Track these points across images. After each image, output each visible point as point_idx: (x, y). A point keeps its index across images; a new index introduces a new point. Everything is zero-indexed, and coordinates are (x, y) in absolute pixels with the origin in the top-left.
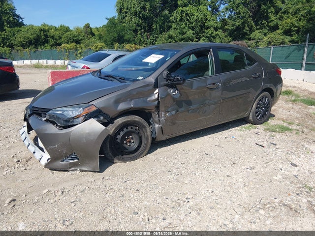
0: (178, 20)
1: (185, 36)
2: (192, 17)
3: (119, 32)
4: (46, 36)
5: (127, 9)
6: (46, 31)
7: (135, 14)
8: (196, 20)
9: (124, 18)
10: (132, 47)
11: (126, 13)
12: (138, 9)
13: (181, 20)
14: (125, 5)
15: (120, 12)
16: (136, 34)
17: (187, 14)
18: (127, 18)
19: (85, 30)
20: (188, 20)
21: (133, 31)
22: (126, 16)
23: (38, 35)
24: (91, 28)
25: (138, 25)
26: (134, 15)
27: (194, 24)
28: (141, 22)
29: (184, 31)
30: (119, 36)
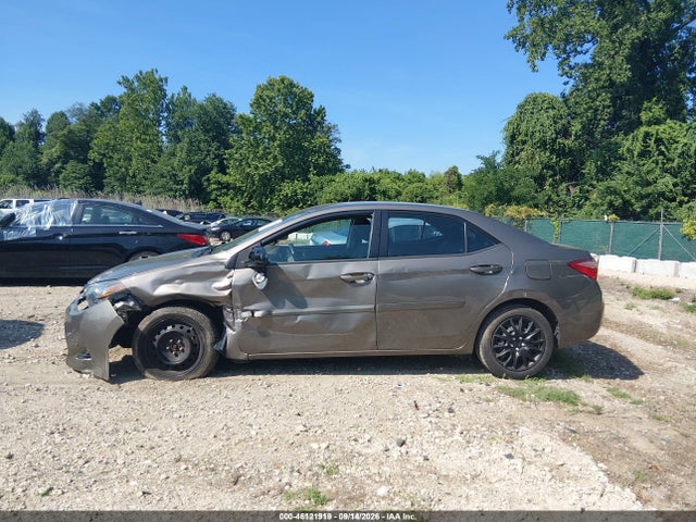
0: (636, 153)
1: (650, 189)
2: (674, 146)
3: (501, 183)
4: (373, 190)
5: (526, 135)
6: (374, 182)
7: (543, 144)
8: (683, 152)
9: (518, 154)
10: (520, 213)
11: (524, 143)
12: (550, 134)
13: (644, 154)
14: (523, 127)
15: (512, 142)
16: (541, 186)
17: (659, 141)
18: (523, 154)
19: (446, 180)
20: (662, 153)
21: (536, 179)
22: (522, 150)
23: (358, 189)
24: (459, 176)
25: (547, 167)
26: (539, 147)
27: (676, 161)
28: (554, 160)
29: (650, 177)
30: (499, 190)
